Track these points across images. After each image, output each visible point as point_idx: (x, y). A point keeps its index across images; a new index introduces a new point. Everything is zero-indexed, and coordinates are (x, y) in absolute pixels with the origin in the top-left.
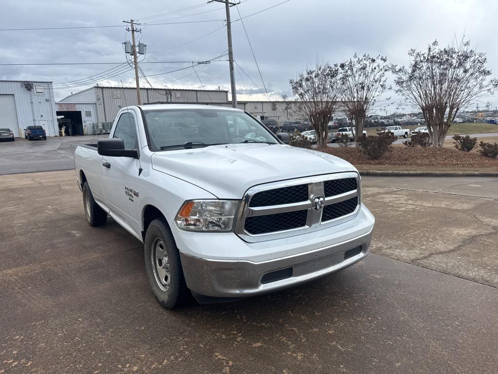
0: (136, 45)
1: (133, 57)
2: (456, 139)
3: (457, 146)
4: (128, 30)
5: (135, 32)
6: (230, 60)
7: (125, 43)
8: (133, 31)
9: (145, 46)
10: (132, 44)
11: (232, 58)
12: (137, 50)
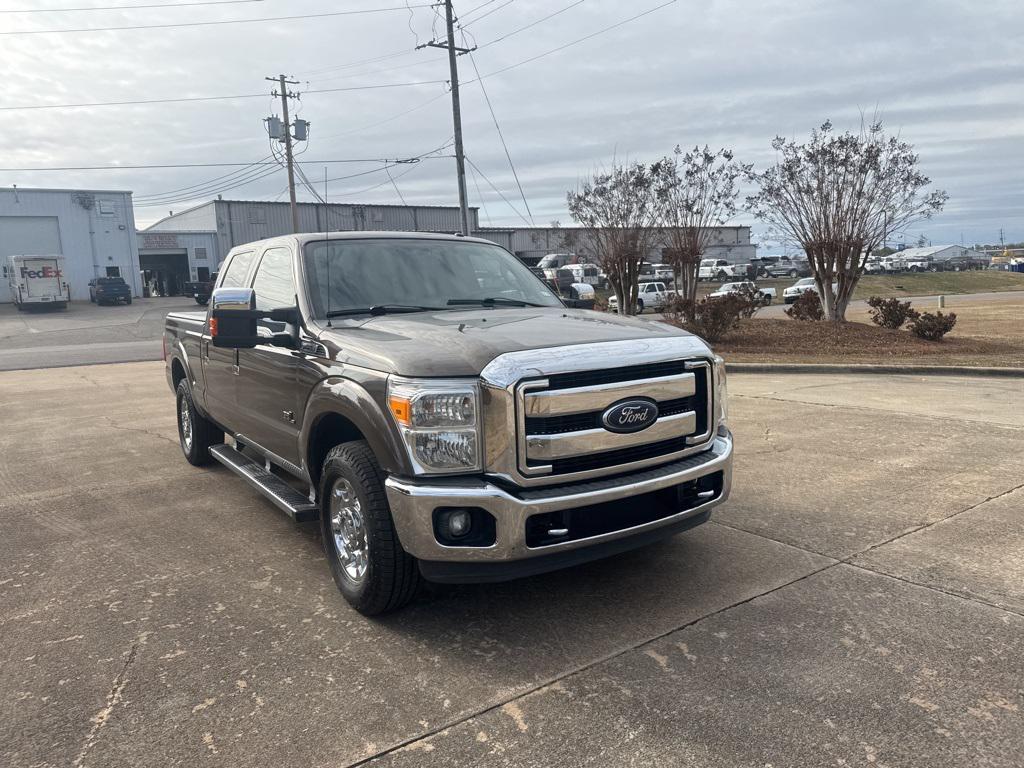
0: (290, 123)
1: (284, 145)
2: (874, 306)
3: (875, 319)
4: (276, 95)
5: (288, 98)
6: (457, 156)
7: (269, 119)
8: (284, 96)
9: (308, 124)
10: (282, 120)
11: (462, 152)
12: (292, 131)
